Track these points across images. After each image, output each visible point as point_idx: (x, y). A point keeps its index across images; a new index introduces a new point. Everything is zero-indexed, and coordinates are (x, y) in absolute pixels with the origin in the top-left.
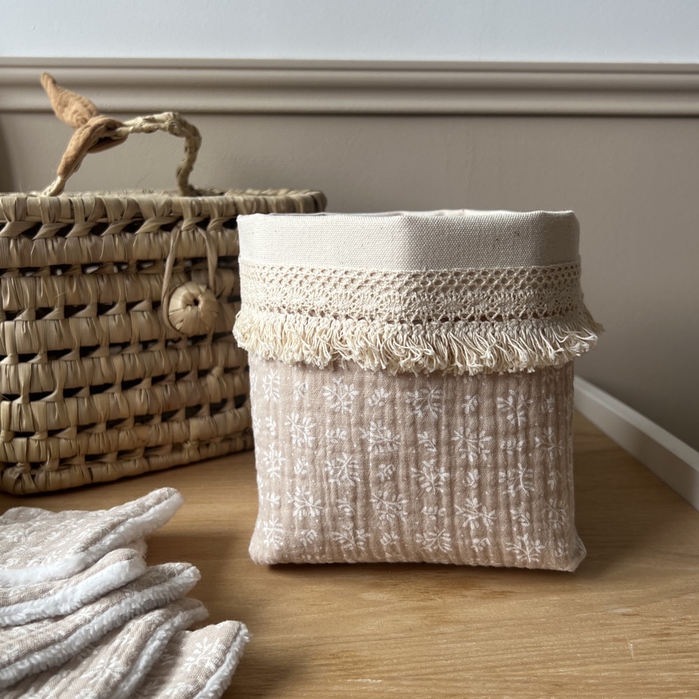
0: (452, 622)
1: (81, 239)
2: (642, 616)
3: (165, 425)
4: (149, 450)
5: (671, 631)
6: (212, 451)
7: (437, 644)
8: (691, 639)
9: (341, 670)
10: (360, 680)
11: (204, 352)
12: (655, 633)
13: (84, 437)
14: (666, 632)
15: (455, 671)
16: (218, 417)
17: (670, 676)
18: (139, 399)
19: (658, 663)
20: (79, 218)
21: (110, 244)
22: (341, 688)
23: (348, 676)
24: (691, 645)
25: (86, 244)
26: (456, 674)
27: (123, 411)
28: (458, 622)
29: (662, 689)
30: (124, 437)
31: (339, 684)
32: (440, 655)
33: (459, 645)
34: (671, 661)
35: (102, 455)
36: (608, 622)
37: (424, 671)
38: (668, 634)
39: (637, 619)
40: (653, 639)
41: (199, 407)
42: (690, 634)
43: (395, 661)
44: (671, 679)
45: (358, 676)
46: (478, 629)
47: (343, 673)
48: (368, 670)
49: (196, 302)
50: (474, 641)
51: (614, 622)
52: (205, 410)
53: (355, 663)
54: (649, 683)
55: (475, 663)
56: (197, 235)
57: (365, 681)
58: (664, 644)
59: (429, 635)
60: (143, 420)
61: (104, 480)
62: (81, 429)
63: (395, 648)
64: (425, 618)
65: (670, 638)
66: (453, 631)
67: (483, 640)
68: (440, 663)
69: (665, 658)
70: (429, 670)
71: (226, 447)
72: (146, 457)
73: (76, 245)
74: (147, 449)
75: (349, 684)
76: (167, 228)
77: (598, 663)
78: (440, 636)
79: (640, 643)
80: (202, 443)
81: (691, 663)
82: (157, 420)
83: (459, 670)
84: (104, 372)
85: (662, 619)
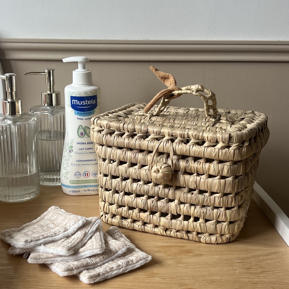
0: (183, 263)
2: (244, 263)
5: (252, 268)
7: (178, 269)
8: (257, 270)
9: (148, 276)
10: (154, 279)
14: (250, 268)
15: (182, 277)
17: (247, 280)
19: (245, 276)
23: (150, 277)
28: (185, 263)
29: (244, 283)
31: (148, 279)
32: (178, 272)
33: (184, 270)
34: (249, 276)
36: (232, 264)
37: (173, 277)
39: (242, 264)
43: (165, 274)
44: (247, 281)
45: (153, 277)
46: (191, 265)
48: (156, 276)
50: (189, 269)
51: (234, 264)
53: (152, 274)
54: (240, 282)
55: (189, 275)
59: (175, 267)
63: (165, 270)
64: (174, 262)
65: (251, 270)
66: (183, 265)
67: (192, 268)
68: (178, 274)
69: (247, 275)
70: (175, 276)
77: (226, 276)
78: (179, 267)
79: (240, 271)
83: (184, 277)
85: (250, 264)
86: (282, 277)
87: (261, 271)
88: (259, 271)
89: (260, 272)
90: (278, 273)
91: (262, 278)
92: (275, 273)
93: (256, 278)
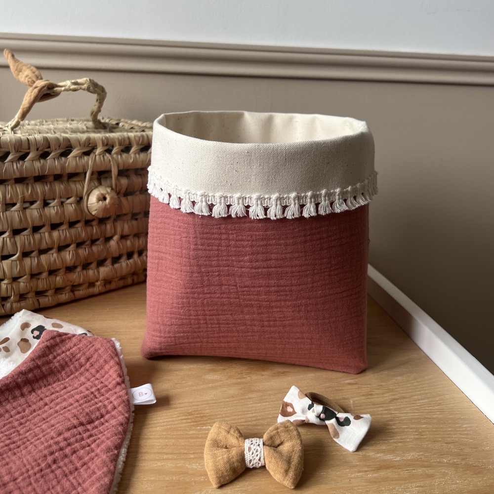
0: (255, 391)
1: (34, 162)
2: (359, 384)
3: (85, 272)
4: (74, 287)
5: (373, 393)
6: (113, 286)
7: (248, 404)
8: (383, 397)
9: (194, 422)
10: (204, 427)
11: (108, 226)
12: (364, 394)
13: (34, 281)
14: (370, 393)
15: (257, 420)
16: (116, 266)
18: (68, 256)
20: (33, 148)
21: (52, 163)
22: (194, 432)
23: (198, 425)
24: (383, 400)
25: (37, 165)
26: (257, 422)
27: (59, 264)
28: (259, 391)
30: (59, 280)
31: (193, 430)
32: (249, 411)
33: (259, 405)
35: (46, 291)
36: (340, 388)
37: (239, 421)
38: (371, 395)
39: (356, 386)
40: (363, 397)
41: (105, 260)
42: (383, 394)
43: (224, 415)
45: (204, 425)
46: (270, 395)
47: (195, 424)
48: (209, 421)
49: (105, 199)
50: (267, 402)
51: (343, 388)
52: (109, 262)
53: (202, 417)
55: (268, 415)
56: (105, 157)
57: (207, 427)
58: (369, 400)
59: (242, 399)
60: (70, 269)
61: (47, 306)
62: (33, 276)
63: (224, 408)
64: (241, 389)
65: (372, 397)
66: (256, 396)
67: (272, 401)
68: (249, 415)
70: (242, 420)
71: (121, 283)
72: (72, 291)
73: (31, 164)
74: (73, 286)
75: (198, 429)
76: (87, 154)
78: (249, 400)
79: (356, 400)
80: (107, 281)
81: (382, 410)
82: (79, 269)
83: (259, 419)
84: (47, 242)
85: (369, 386)
86: (427, 408)
87: (390, 397)
88: (386, 398)
89: (389, 400)
90: (419, 400)
91: (395, 412)
92: (414, 401)
93: (385, 412)
